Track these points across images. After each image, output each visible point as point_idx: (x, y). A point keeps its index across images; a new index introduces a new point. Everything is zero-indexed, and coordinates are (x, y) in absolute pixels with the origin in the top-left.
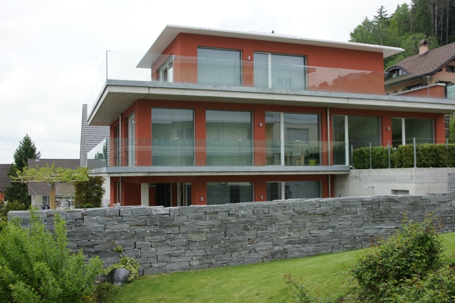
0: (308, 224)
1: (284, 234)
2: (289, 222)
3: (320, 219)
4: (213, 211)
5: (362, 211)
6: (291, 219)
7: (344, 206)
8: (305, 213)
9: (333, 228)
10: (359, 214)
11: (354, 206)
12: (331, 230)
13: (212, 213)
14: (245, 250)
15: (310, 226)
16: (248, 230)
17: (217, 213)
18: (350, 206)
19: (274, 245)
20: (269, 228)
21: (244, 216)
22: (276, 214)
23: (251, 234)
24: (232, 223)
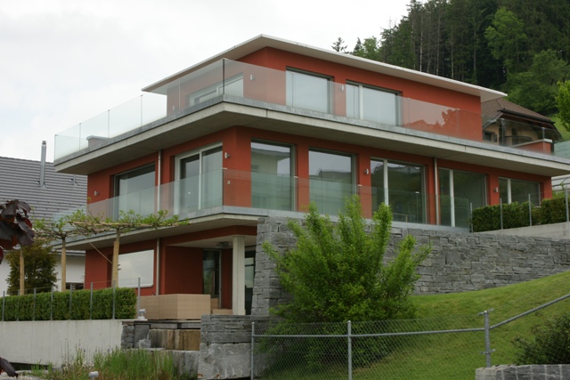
0: (511, 259)
1: (492, 267)
2: (496, 255)
3: (520, 256)
4: (435, 235)
5: (551, 252)
6: (497, 252)
7: (537, 245)
8: (508, 247)
9: (531, 266)
10: (550, 254)
11: (545, 246)
12: (529, 269)
13: (435, 238)
14: (463, 280)
15: (513, 262)
16: (464, 259)
17: (439, 238)
18: (542, 245)
19: (487, 278)
20: (480, 260)
21: (460, 244)
22: (485, 245)
23: (467, 264)
24: (451, 250)
